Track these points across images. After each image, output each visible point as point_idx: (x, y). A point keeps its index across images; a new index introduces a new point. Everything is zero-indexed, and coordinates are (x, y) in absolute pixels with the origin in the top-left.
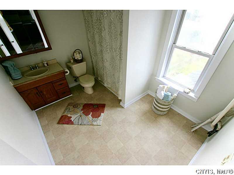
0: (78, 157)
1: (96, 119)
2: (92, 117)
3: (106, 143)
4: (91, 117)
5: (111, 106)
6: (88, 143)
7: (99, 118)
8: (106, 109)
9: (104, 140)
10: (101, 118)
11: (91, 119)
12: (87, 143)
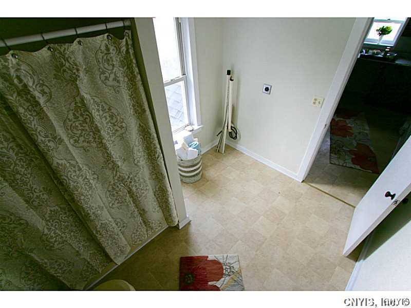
0: (305, 277)
1: (224, 267)
2: (222, 277)
3: (266, 239)
4: (223, 279)
5: (185, 244)
6: (278, 269)
7: (221, 261)
8: (195, 253)
9: (263, 243)
10: (222, 258)
11: (228, 278)
12: (278, 271)
